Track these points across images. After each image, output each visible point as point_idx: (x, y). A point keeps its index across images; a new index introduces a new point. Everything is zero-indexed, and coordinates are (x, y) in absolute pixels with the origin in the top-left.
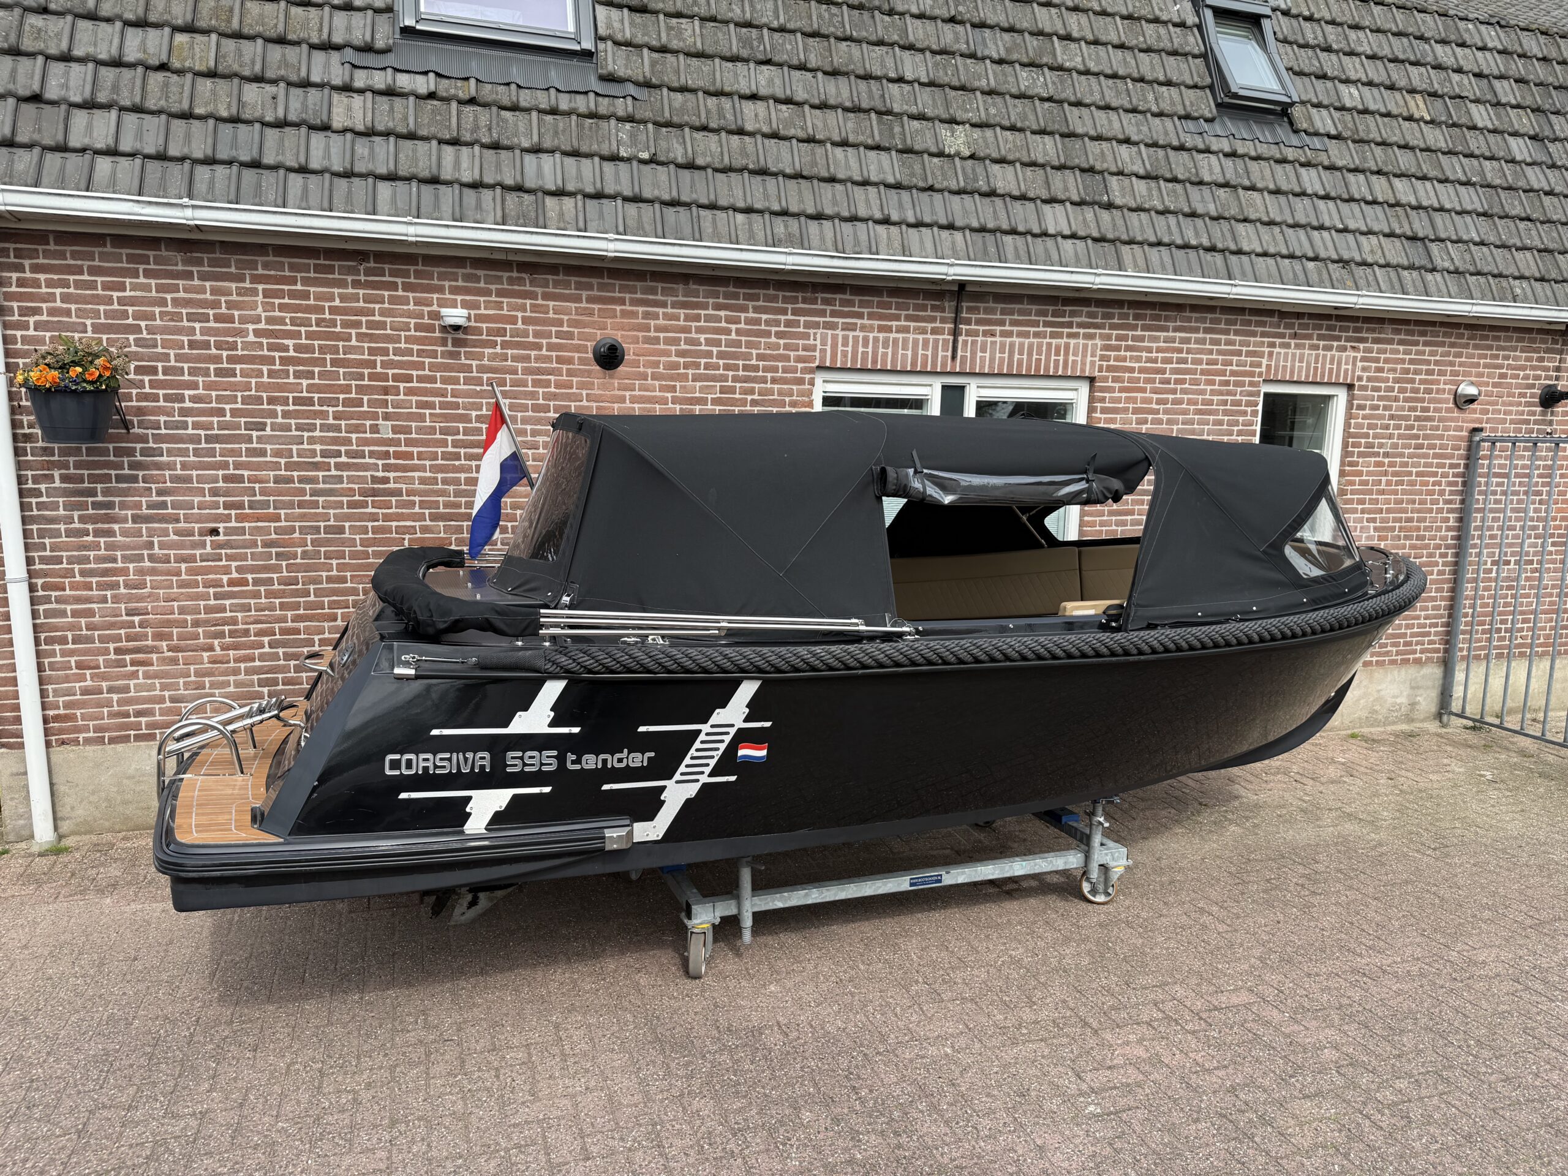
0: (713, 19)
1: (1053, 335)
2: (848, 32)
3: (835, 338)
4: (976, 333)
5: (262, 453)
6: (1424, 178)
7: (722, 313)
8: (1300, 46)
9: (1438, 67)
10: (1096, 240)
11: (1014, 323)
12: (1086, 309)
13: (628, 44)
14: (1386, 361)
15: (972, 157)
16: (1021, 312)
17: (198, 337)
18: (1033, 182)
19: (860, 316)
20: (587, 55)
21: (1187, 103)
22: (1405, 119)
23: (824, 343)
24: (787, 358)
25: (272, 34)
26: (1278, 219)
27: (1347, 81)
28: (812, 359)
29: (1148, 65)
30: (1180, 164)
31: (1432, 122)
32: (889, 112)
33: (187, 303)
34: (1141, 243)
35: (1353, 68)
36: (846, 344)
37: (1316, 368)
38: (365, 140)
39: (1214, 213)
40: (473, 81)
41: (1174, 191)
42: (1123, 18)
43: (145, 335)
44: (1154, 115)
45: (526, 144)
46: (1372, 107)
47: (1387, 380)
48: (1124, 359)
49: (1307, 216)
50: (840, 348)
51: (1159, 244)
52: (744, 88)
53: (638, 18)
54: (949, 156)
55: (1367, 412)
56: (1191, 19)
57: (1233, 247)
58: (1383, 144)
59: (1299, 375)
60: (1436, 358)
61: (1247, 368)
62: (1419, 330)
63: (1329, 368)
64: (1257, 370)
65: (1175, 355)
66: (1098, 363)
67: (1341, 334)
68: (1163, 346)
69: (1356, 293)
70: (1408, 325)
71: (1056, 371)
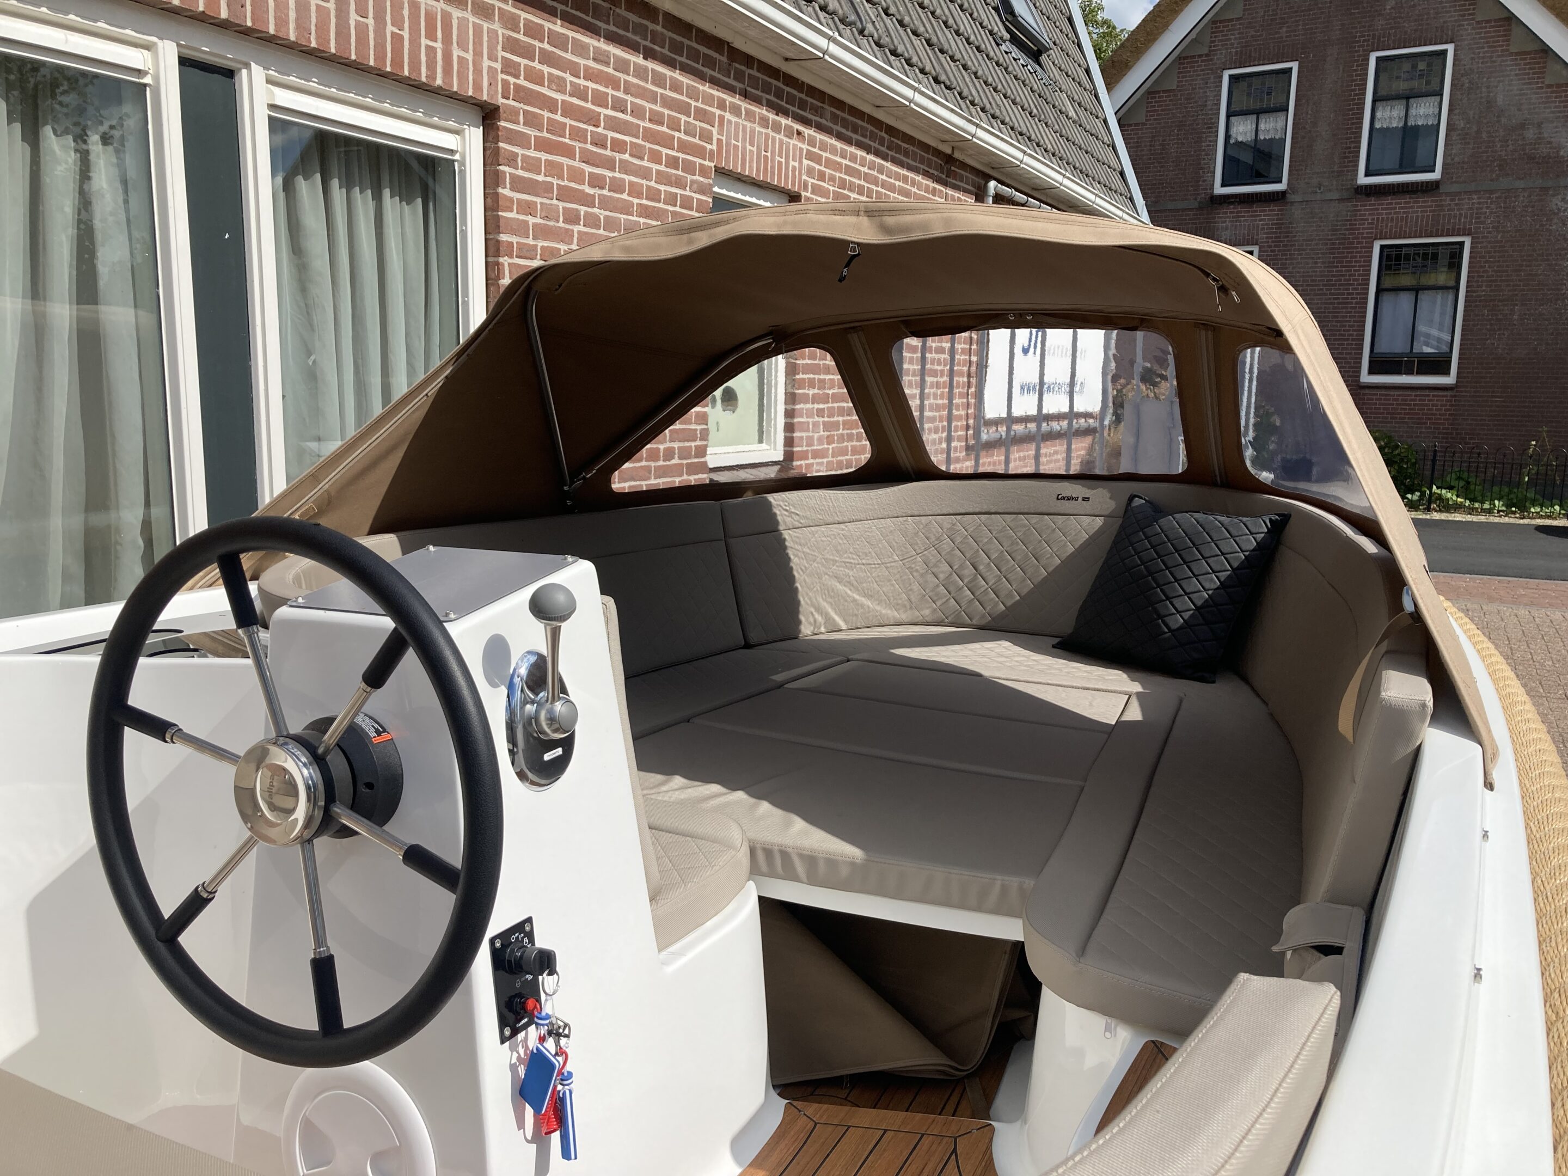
37: (766, 161)
47: (828, 194)
48: (540, 79)
59: (751, 167)
60: (866, 170)
61: (696, 141)
62: (852, 121)
63: (779, 161)
64: (709, 147)
65: (610, 91)
66: (501, 76)
67: (788, 106)
68: (593, 68)
69: (830, 33)
70: (843, 111)
71: (432, 75)
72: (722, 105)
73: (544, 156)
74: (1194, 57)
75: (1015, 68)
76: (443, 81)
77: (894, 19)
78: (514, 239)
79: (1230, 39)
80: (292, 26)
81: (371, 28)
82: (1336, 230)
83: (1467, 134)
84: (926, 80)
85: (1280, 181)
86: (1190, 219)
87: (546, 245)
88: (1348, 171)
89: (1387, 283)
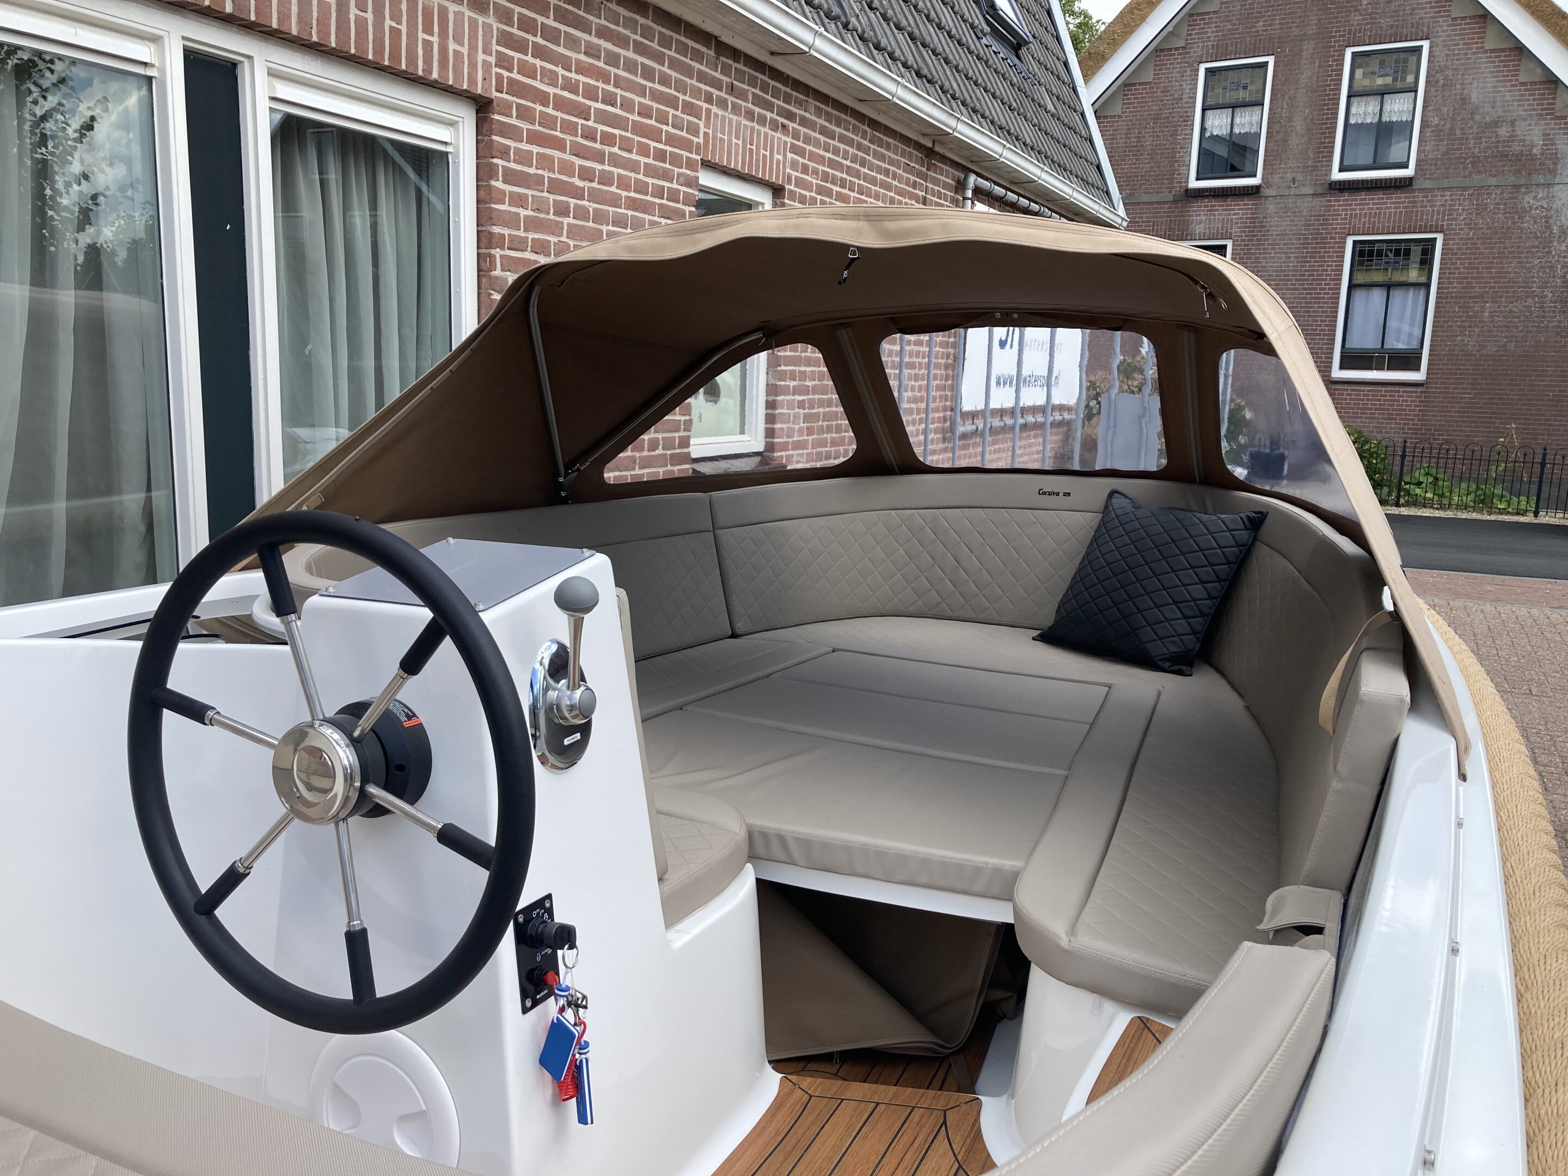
59: (736, 160)
60: (848, 163)
61: (684, 134)
62: (835, 115)
63: (763, 154)
64: (695, 140)
65: (601, 85)
66: (495, 70)
67: (773, 100)
68: (585, 62)
69: (816, 28)
70: (827, 105)
71: (428, 70)
72: (709, 99)
73: (535, 149)
74: (1170, 49)
75: (995, 61)
76: (439, 75)
77: (878, 13)
78: (506, 232)
79: (1207, 32)
80: (294, 19)
81: (370, 23)
82: (1309, 225)
83: (1440, 131)
84: (908, 74)
85: (1255, 176)
86: (1164, 212)
87: (536, 237)
88: (1322, 166)
89: (1360, 278)
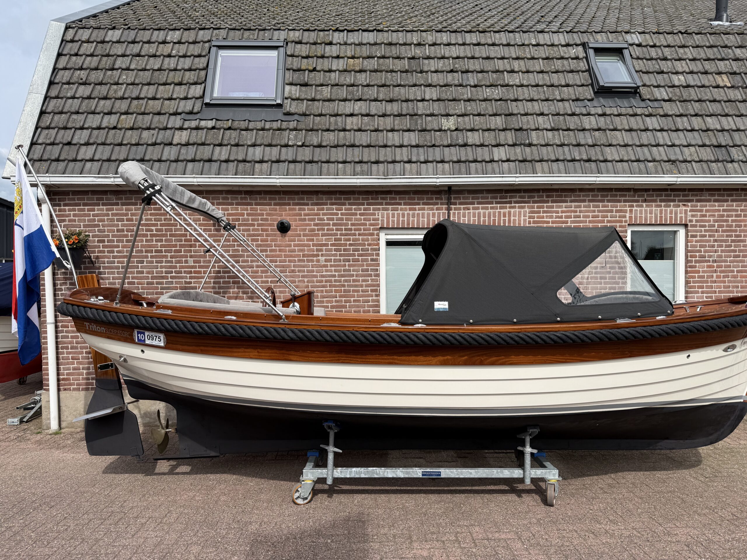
0: (337, 85)
1: (501, 208)
2: (399, 83)
3: (388, 215)
4: (460, 209)
5: (142, 272)
6: (727, 115)
7: (334, 207)
8: (647, 60)
9: (736, 59)
10: (520, 161)
11: (479, 203)
12: (518, 195)
13: (297, 99)
14: (707, 211)
15: (456, 130)
16: (482, 198)
17: (120, 228)
18: (489, 138)
19: (400, 204)
20: (279, 106)
21: (577, 93)
22: (714, 87)
23: (383, 217)
24: (366, 225)
25: (156, 111)
26: (630, 143)
27: (677, 73)
28: (378, 224)
29: (555, 79)
30: (572, 123)
31: (732, 87)
32: (416, 115)
33: (116, 215)
34: (547, 161)
35: (680, 66)
36: (393, 216)
37: (661, 217)
38: (185, 147)
39: (590, 143)
40: (230, 121)
41: (568, 135)
42: (543, 59)
43: (101, 228)
44: (558, 101)
45: (249, 143)
46: (692, 83)
47: (710, 221)
48: (543, 217)
49: (649, 140)
50: (391, 219)
51: (557, 160)
52: (348, 112)
53: (304, 88)
54: (445, 130)
55: (698, 238)
56: (582, 55)
57: (601, 158)
58: (699, 101)
